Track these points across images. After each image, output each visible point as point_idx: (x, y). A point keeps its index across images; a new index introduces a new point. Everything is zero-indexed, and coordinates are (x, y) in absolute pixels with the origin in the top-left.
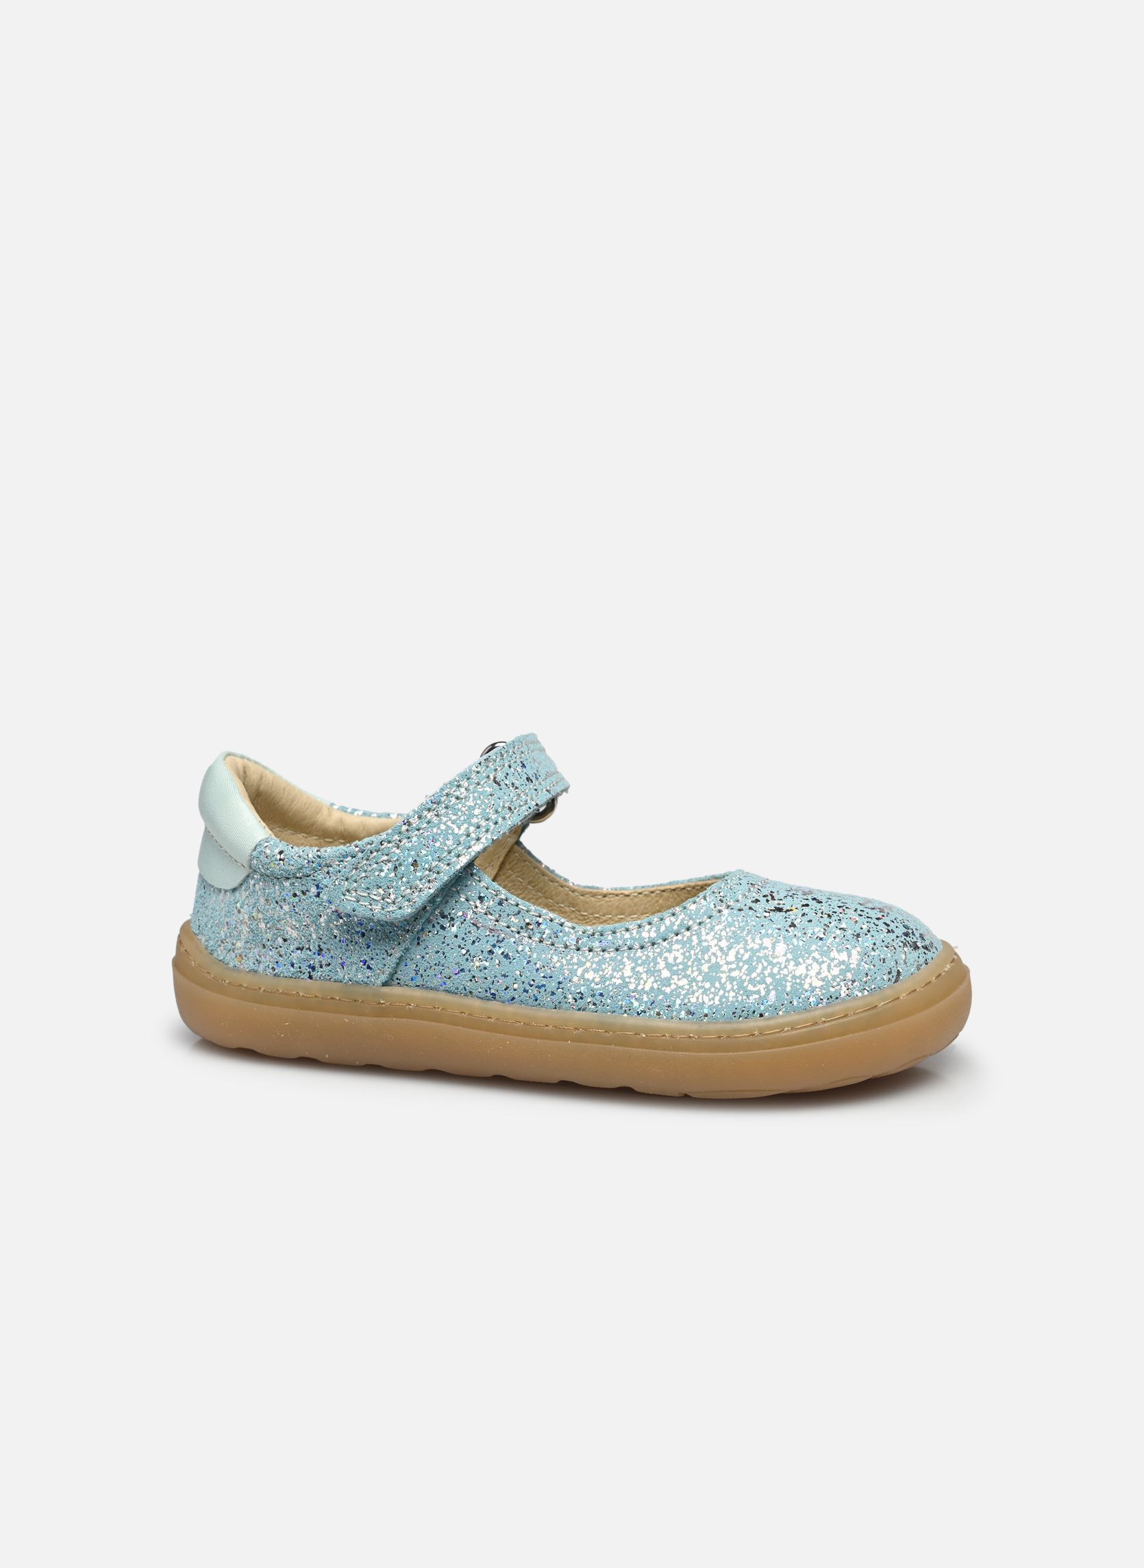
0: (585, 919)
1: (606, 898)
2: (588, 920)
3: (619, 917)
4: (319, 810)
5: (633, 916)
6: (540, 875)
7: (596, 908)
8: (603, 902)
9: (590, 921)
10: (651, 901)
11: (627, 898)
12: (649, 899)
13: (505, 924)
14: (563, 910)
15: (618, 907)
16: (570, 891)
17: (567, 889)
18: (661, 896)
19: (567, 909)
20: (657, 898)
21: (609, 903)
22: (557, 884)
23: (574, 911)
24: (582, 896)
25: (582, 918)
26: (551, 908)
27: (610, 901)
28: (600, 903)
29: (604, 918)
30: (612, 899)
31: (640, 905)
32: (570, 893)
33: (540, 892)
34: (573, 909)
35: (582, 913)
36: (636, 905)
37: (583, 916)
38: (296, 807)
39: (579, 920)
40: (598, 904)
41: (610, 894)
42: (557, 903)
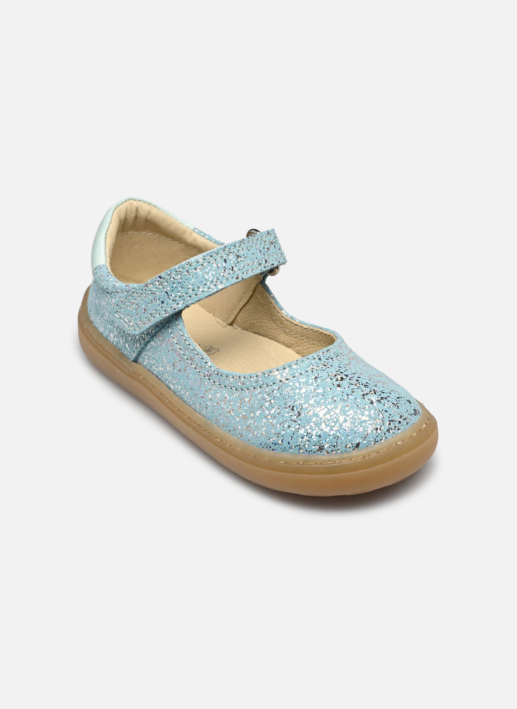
0: (286, 333)
1: (296, 326)
2: (288, 334)
3: (302, 338)
4: (185, 232)
5: (308, 340)
6: (270, 303)
7: (291, 329)
8: (294, 328)
9: (289, 335)
10: (316, 335)
11: (305, 330)
12: (315, 334)
13: (183, 353)
14: (278, 325)
15: (301, 333)
16: (282, 316)
17: (280, 315)
18: (321, 335)
19: (280, 325)
20: (319, 335)
21: (297, 329)
22: (276, 311)
23: (282, 327)
24: (286, 321)
25: (285, 332)
26: (273, 321)
27: (298, 329)
28: (293, 328)
29: (295, 336)
30: (299, 328)
31: (311, 335)
32: (281, 317)
33: (270, 311)
34: (282, 326)
35: (286, 330)
36: (309, 335)
37: (286, 331)
38: (170, 229)
39: (284, 332)
40: (292, 328)
41: (298, 325)
42: (276, 320)
